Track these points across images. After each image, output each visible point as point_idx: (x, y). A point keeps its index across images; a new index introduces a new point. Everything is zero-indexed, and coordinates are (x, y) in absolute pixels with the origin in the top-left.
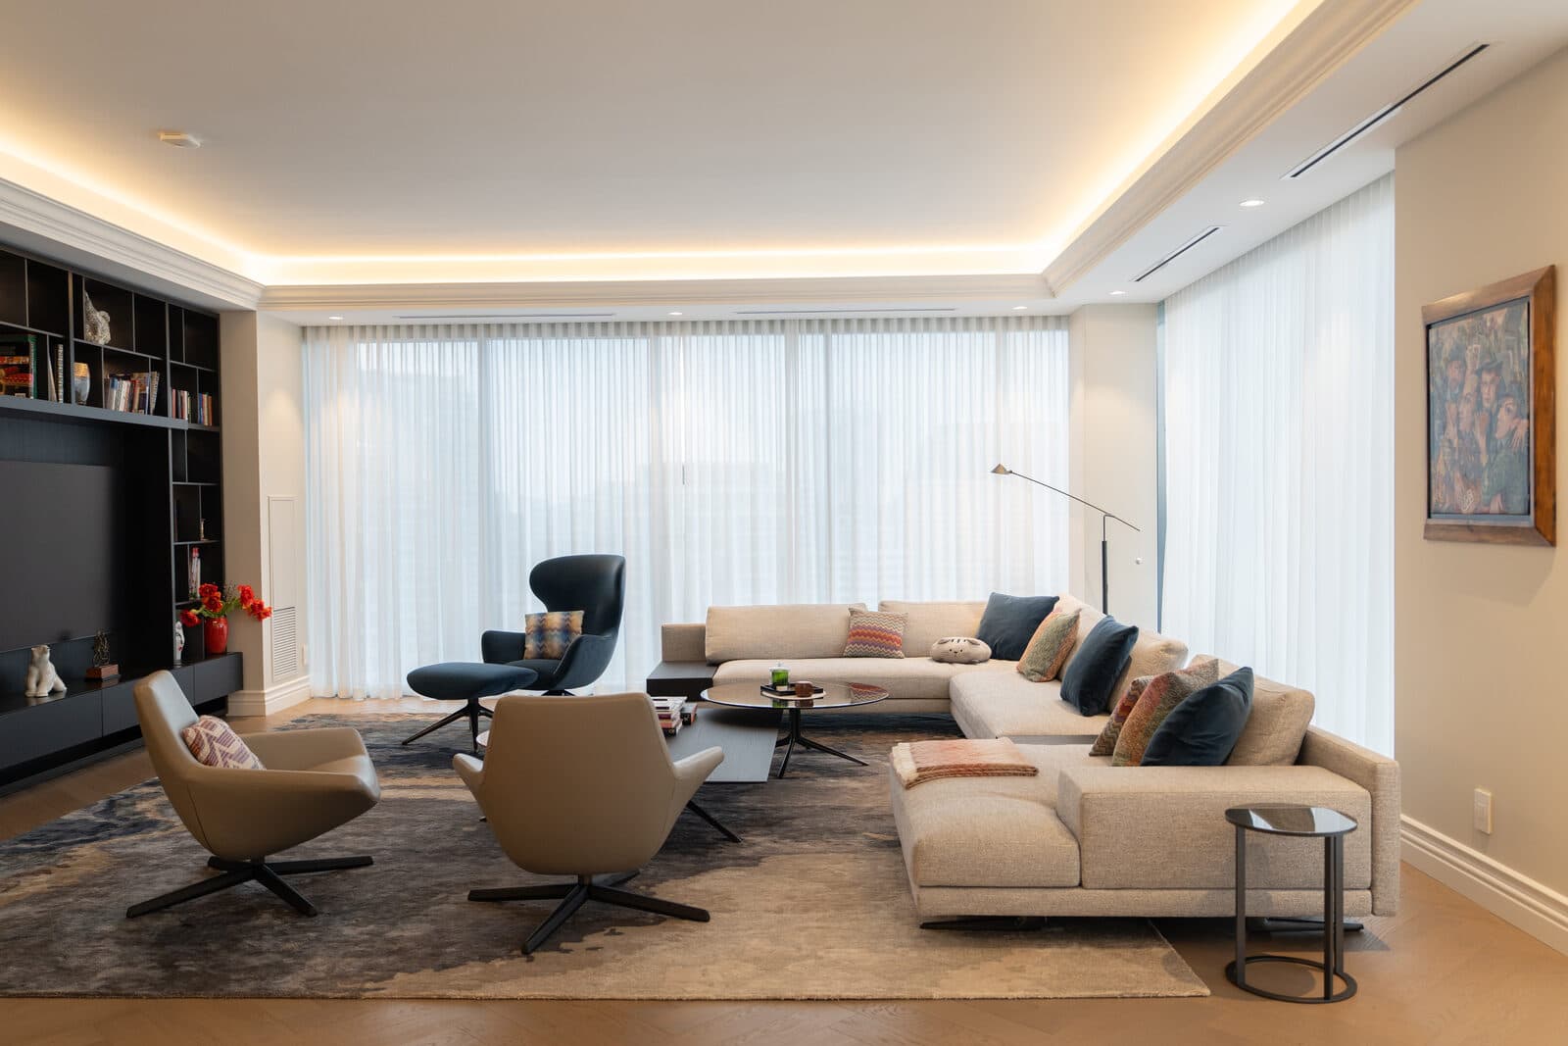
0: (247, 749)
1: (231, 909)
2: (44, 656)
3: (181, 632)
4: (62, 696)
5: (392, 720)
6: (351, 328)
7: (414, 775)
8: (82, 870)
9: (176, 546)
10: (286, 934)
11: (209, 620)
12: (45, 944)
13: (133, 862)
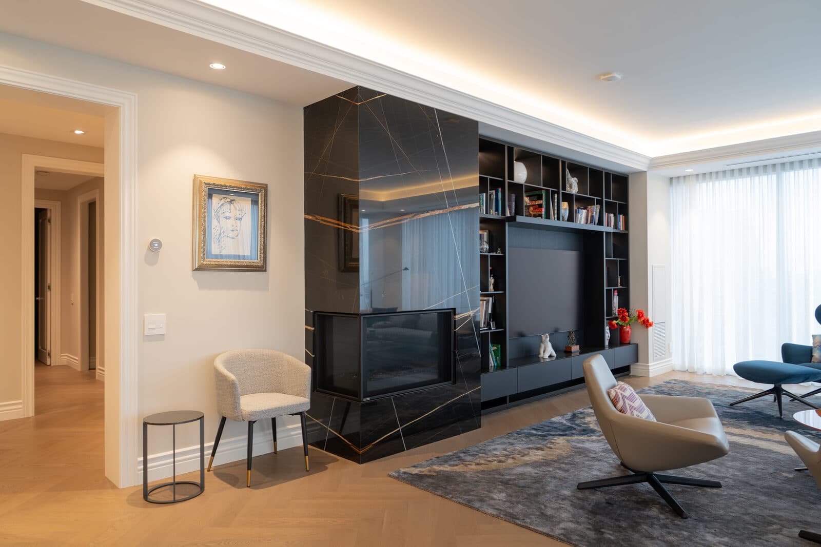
0: (644, 405)
1: (634, 498)
2: (546, 339)
3: (608, 331)
4: (554, 359)
5: (721, 388)
6: (697, 175)
7: (740, 427)
8: (558, 452)
9: (607, 289)
10: (669, 528)
11: (622, 326)
12: (537, 495)
13: (582, 453)
